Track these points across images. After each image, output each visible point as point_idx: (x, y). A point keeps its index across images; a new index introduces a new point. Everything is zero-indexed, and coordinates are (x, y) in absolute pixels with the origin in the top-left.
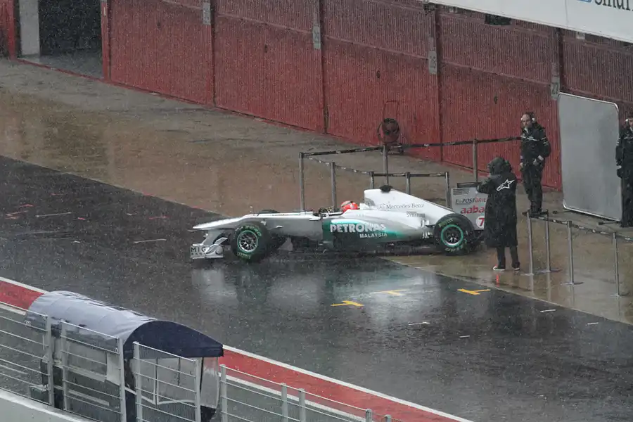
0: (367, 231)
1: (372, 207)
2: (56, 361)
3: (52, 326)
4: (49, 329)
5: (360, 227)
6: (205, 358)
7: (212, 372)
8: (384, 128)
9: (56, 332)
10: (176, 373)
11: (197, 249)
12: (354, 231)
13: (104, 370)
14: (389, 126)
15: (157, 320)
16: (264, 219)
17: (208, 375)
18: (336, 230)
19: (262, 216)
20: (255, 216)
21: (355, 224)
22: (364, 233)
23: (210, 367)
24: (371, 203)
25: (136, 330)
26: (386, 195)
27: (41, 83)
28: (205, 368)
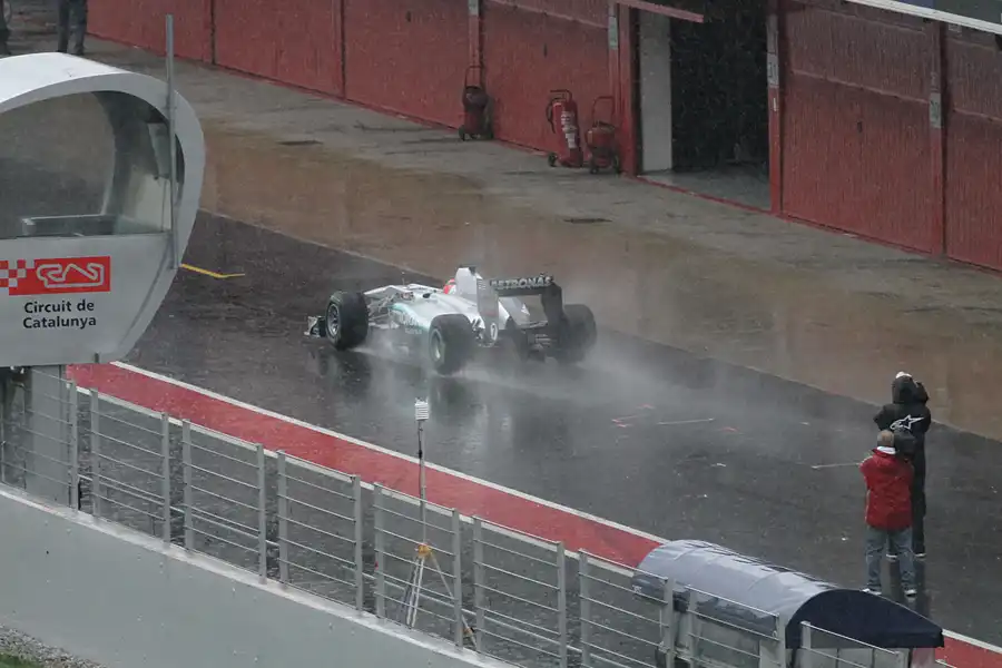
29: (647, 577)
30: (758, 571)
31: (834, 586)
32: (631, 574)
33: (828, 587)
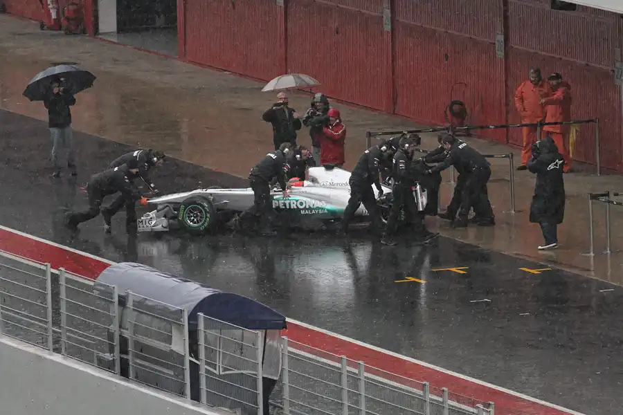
0: (307, 207)
1: (316, 184)
2: (122, 330)
3: (119, 296)
4: (116, 299)
5: (301, 204)
6: (268, 331)
7: (275, 344)
8: (451, 109)
9: (122, 302)
10: (238, 344)
11: (144, 222)
12: (295, 207)
13: (169, 340)
14: (456, 107)
15: (221, 292)
16: (211, 194)
17: (271, 346)
18: (279, 207)
19: (210, 191)
20: (204, 191)
21: (297, 201)
22: (305, 209)
23: (273, 339)
24: (314, 180)
25: (202, 301)
26: (330, 172)
27: (116, 61)
28: (267, 340)
29: (101, 285)
30: (172, 282)
31: (218, 291)
32: (92, 284)
33: (214, 291)
